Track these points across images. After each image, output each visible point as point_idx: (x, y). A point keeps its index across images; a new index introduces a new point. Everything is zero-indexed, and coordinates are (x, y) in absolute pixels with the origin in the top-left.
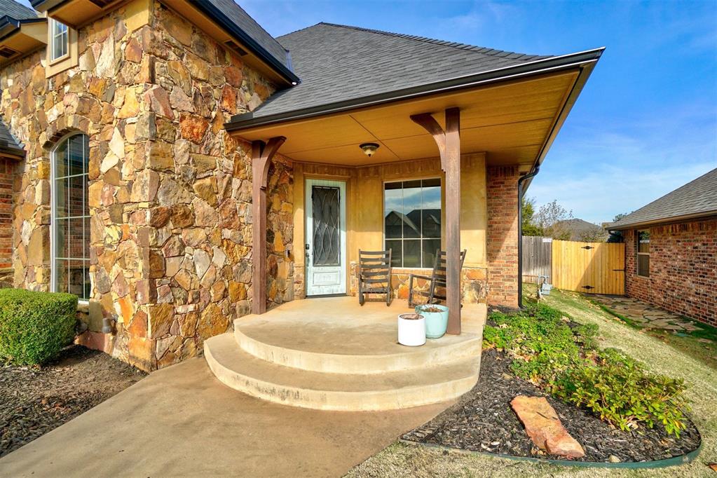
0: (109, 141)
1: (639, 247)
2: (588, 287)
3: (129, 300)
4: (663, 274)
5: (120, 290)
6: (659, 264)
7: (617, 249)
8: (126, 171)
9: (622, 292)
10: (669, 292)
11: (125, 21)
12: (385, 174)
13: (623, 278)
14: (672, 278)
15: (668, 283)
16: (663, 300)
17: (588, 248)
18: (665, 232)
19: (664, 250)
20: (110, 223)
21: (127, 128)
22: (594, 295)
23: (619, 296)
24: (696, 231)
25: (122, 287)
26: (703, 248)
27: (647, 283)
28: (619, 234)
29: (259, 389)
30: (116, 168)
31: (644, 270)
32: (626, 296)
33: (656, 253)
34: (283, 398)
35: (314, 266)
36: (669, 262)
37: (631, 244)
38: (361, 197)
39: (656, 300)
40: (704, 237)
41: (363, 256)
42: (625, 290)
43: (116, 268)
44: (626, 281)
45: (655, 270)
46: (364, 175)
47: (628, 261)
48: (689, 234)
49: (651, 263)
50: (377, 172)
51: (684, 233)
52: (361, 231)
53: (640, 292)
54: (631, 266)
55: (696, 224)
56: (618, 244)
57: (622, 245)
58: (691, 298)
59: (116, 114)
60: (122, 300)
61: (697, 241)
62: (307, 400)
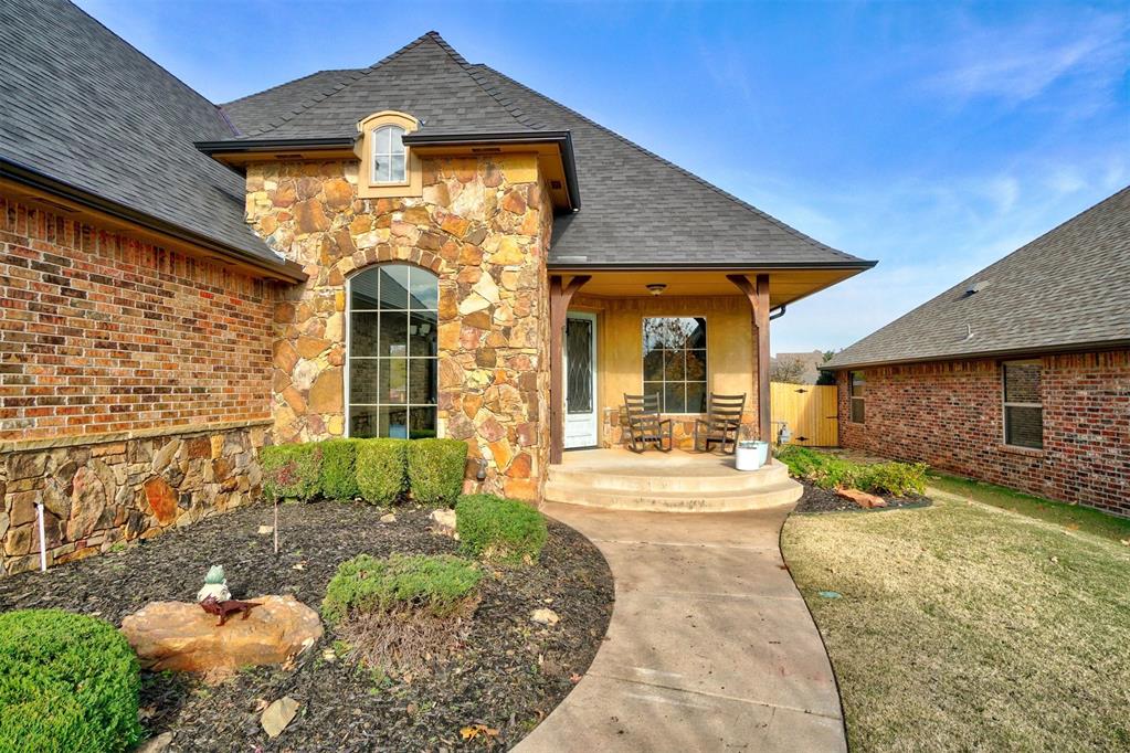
0: (473, 283)
1: (852, 390)
2: (802, 439)
3: (505, 443)
4: (878, 419)
5: (491, 435)
6: (874, 409)
7: (830, 390)
8: (500, 317)
9: (836, 444)
10: (884, 438)
11: (503, 172)
12: (645, 308)
13: (836, 425)
14: (887, 422)
15: (883, 428)
16: (878, 446)
17: (801, 391)
18: (879, 375)
19: (879, 394)
20: (475, 366)
21: (503, 276)
22: (808, 447)
23: (833, 448)
24: (906, 375)
25: (493, 431)
26: (912, 391)
27: (863, 430)
28: (829, 377)
29: (667, 505)
30: (487, 312)
31: (858, 416)
32: (840, 447)
33: (871, 397)
34: (691, 508)
35: (569, 413)
36: (884, 406)
37: (844, 387)
38: (616, 333)
39: (872, 447)
40: (913, 381)
41: (630, 401)
42: (839, 441)
43: (483, 414)
44: (839, 429)
45: (871, 415)
46: (621, 308)
47: (841, 406)
48: (900, 377)
49: (866, 408)
50: (635, 306)
51: (896, 376)
52: (617, 372)
53: (854, 441)
54: (844, 412)
55: (906, 367)
56: (831, 387)
57: (835, 388)
58: (903, 441)
59: (486, 257)
60: (493, 445)
61: (907, 384)
62: (710, 505)
